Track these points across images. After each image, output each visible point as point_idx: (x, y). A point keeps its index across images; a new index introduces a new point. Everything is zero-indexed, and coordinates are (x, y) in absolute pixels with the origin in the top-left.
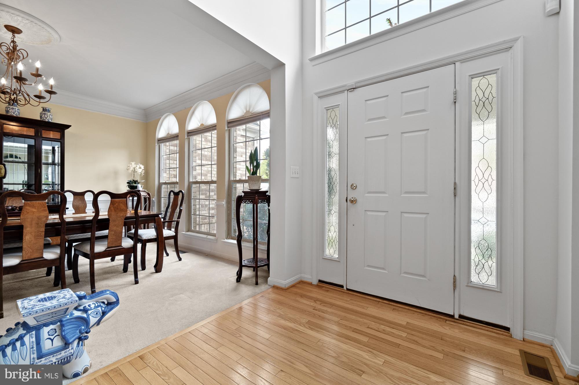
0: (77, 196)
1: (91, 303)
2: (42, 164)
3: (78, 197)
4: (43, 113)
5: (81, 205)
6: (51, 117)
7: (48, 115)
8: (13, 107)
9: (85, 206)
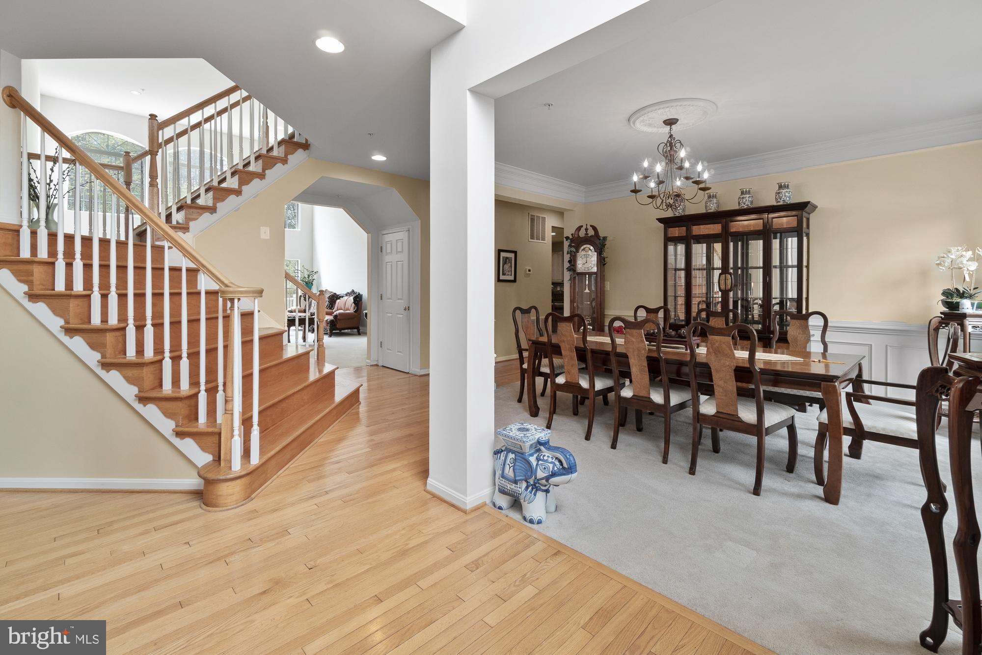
0: (796, 320)
1: (547, 455)
2: (772, 266)
3: (797, 323)
4: (778, 191)
5: (801, 336)
6: (787, 194)
7: (783, 193)
8: (744, 196)
9: (808, 339)
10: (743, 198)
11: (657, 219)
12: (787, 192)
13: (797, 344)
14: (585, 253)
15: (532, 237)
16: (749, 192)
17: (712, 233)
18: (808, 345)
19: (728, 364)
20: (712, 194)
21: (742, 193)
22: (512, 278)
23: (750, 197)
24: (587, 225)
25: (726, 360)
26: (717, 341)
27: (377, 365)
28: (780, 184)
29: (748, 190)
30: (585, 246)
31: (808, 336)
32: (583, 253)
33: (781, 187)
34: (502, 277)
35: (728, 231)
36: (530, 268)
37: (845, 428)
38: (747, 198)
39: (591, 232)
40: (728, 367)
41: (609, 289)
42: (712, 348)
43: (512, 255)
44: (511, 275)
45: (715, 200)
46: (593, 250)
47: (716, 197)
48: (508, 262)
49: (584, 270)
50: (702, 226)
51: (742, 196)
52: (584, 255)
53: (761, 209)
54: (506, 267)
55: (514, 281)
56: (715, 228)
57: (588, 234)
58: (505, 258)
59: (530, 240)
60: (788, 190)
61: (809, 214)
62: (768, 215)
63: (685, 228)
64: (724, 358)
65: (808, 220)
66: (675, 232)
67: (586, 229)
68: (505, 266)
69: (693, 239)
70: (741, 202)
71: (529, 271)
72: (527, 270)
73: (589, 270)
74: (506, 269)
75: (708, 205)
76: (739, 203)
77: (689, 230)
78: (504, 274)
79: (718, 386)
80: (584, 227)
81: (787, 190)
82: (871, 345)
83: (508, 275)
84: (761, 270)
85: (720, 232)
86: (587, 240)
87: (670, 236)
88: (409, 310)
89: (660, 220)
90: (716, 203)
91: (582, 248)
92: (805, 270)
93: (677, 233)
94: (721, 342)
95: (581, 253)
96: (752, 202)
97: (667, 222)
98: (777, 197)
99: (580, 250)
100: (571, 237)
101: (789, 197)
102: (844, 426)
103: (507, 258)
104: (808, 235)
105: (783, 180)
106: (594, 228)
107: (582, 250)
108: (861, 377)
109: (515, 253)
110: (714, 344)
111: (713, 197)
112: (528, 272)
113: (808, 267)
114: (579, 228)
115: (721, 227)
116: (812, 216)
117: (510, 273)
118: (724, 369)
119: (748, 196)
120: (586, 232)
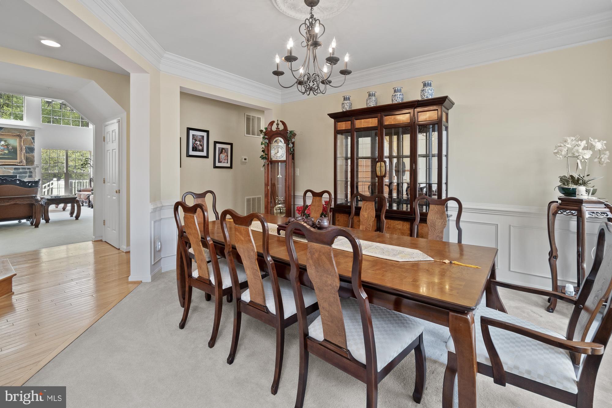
2: (418, 156)
3: (435, 208)
4: (423, 89)
5: (439, 220)
6: (430, 91)
7: (426, 90)
8: (396, 94)
9: (445, 224)
10: (395, 95)
11: (328, 115)
12: (429, 89)
13: (435, 229)
14: (277, 144)
15: (248, 133)
16: (400, 91)
17: (370, 126)
18: (444, 230)
19: (329, 282)
20: (371, 93)
21: (395, 91)
22: (229, 165)
23: (401, 94)
24: (278, 120)
25: (327, 277)
26: (316, 251)
27: (101, 241)
28: (424, 83)
29: (399, 88)
30: (277, 138)
31: (445, 221)
32: (276, 144)
33: (425, 85)
34: (218, 164)
35: (383, 124)
36: (245, 157)
37: (479, 364)
38: (398, 96)
39: (281, 127)
40: (330, 287)
41: (299, 175)
42: (312, 259)
43: (229, 147)
44: (227, 163)
45: (373, 98)
46: (283, 142)
47: (375, 95)
48: (224, 152)
49: (276, 158)
50: (363, 120)
51: (394, 94)
52: (276, 146)
53: (409, 104)
54: (223, 156)
55: (231, 167)
56: (372, 122)
57: (279, 129)
58: (221, 149)
59: (246, 135)
60: (431, 88)
61: (448, 110)
62: (414, 109)
63: (350, 122)
64: (325, 275)
65: (447, 114)
66: (343, 126)
67: (278, 124)
68: (221, 155)
69: (356, 132)
70: (393, 99)
71: (245, 159)
72: (243, 159)
73: (280, 159)
74: (222, 158)
75: (368, 102)
76: (392, 100)
77: (353, 124)
78: (219, 162)
79: (323, 308)
80: (276, 122)
81: (429, 88)
82: (497, 225)
83: (224, 162)
84: (409, 159)
85: (377, 125)
86: (278, 133)
87: (339, 129)
88: (119, 193)
89: (332, 116)
90: (374, 101)
91: (275, 140)
92: (444, 159)
93: (344, 127)
94: (320, 252)
95: (274, 145)
96: (402, 99)
97: (337, 117)
98: (422, 94)
99: (273, 142)
100: (264, 130)
101: (431, 94)
102: (478, 360)
103: (223, 149)
104: (447, 129)
105: (427, 80)
106: (283, 123)
107: (275, 142)
108: (495, 278)
109: (231, 145)
110: (314, 254)
111: (372, 95)
112: (243, 160)
113: (447, 156)
114: (272, 123)
115: (377, 121)
116: (450, 112)
117: (226, 161)
118: (326, 288)
119: (399, 94)
120: (278, 126)
